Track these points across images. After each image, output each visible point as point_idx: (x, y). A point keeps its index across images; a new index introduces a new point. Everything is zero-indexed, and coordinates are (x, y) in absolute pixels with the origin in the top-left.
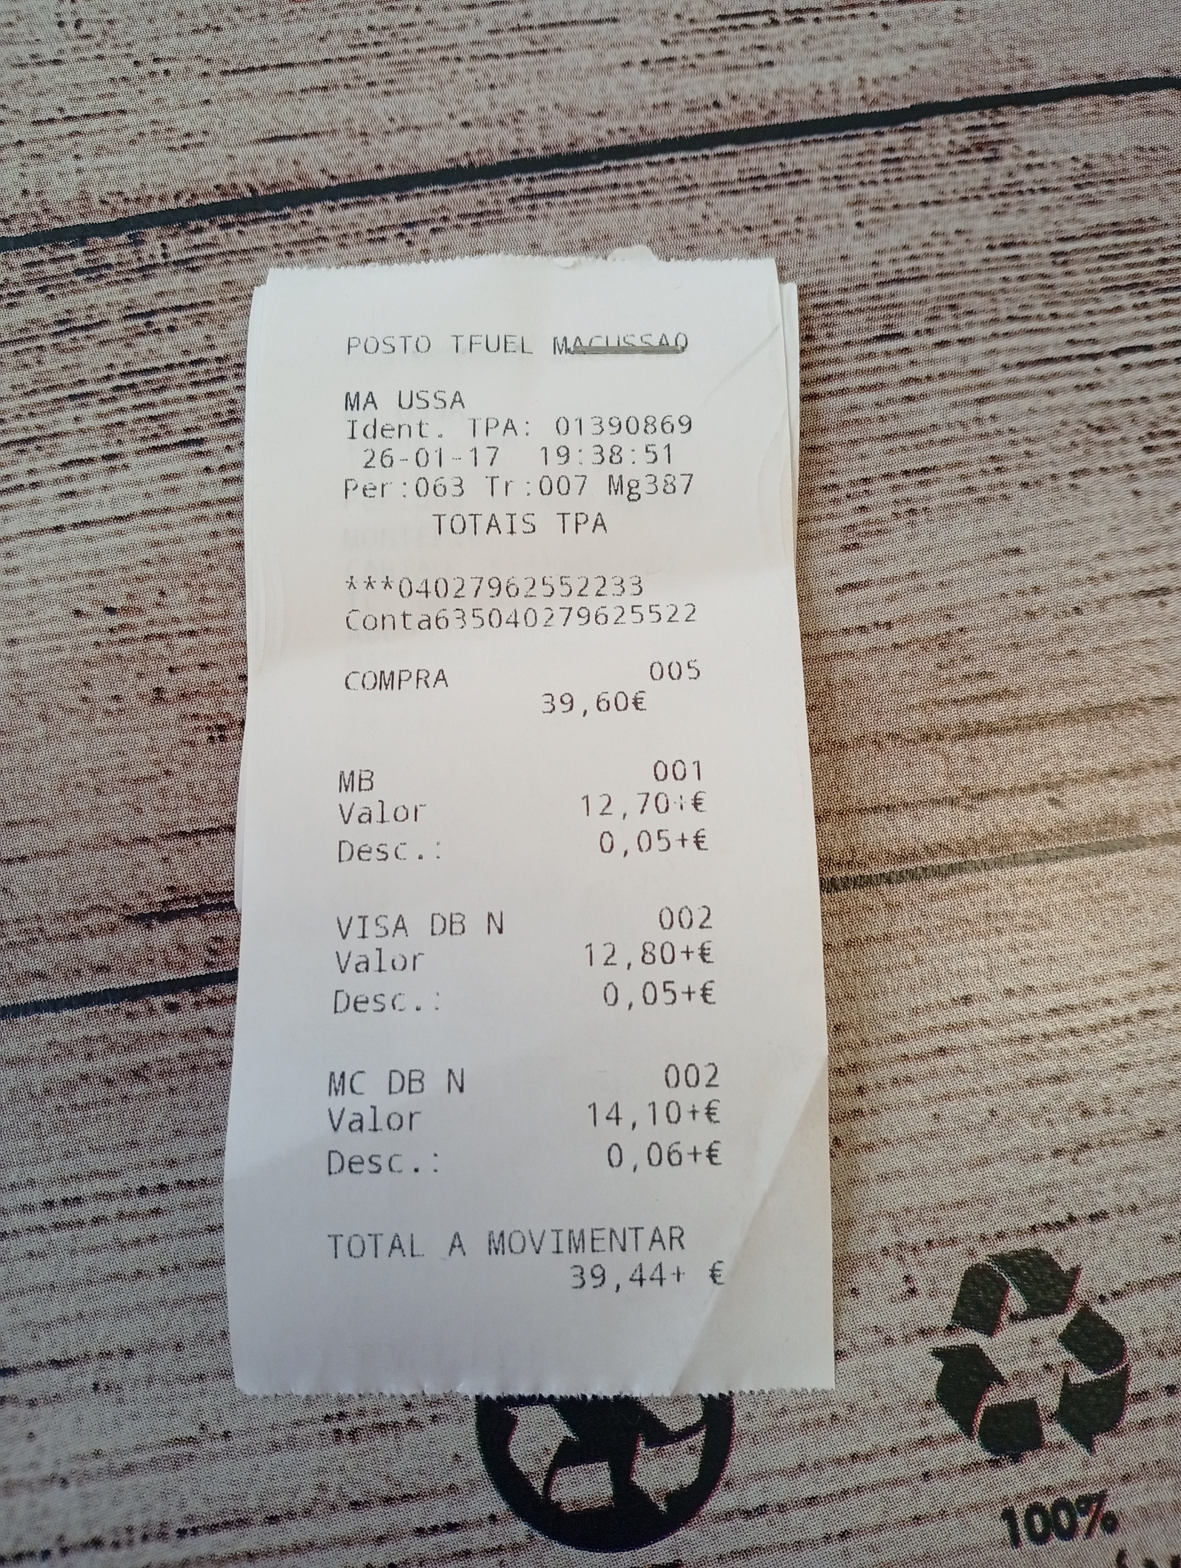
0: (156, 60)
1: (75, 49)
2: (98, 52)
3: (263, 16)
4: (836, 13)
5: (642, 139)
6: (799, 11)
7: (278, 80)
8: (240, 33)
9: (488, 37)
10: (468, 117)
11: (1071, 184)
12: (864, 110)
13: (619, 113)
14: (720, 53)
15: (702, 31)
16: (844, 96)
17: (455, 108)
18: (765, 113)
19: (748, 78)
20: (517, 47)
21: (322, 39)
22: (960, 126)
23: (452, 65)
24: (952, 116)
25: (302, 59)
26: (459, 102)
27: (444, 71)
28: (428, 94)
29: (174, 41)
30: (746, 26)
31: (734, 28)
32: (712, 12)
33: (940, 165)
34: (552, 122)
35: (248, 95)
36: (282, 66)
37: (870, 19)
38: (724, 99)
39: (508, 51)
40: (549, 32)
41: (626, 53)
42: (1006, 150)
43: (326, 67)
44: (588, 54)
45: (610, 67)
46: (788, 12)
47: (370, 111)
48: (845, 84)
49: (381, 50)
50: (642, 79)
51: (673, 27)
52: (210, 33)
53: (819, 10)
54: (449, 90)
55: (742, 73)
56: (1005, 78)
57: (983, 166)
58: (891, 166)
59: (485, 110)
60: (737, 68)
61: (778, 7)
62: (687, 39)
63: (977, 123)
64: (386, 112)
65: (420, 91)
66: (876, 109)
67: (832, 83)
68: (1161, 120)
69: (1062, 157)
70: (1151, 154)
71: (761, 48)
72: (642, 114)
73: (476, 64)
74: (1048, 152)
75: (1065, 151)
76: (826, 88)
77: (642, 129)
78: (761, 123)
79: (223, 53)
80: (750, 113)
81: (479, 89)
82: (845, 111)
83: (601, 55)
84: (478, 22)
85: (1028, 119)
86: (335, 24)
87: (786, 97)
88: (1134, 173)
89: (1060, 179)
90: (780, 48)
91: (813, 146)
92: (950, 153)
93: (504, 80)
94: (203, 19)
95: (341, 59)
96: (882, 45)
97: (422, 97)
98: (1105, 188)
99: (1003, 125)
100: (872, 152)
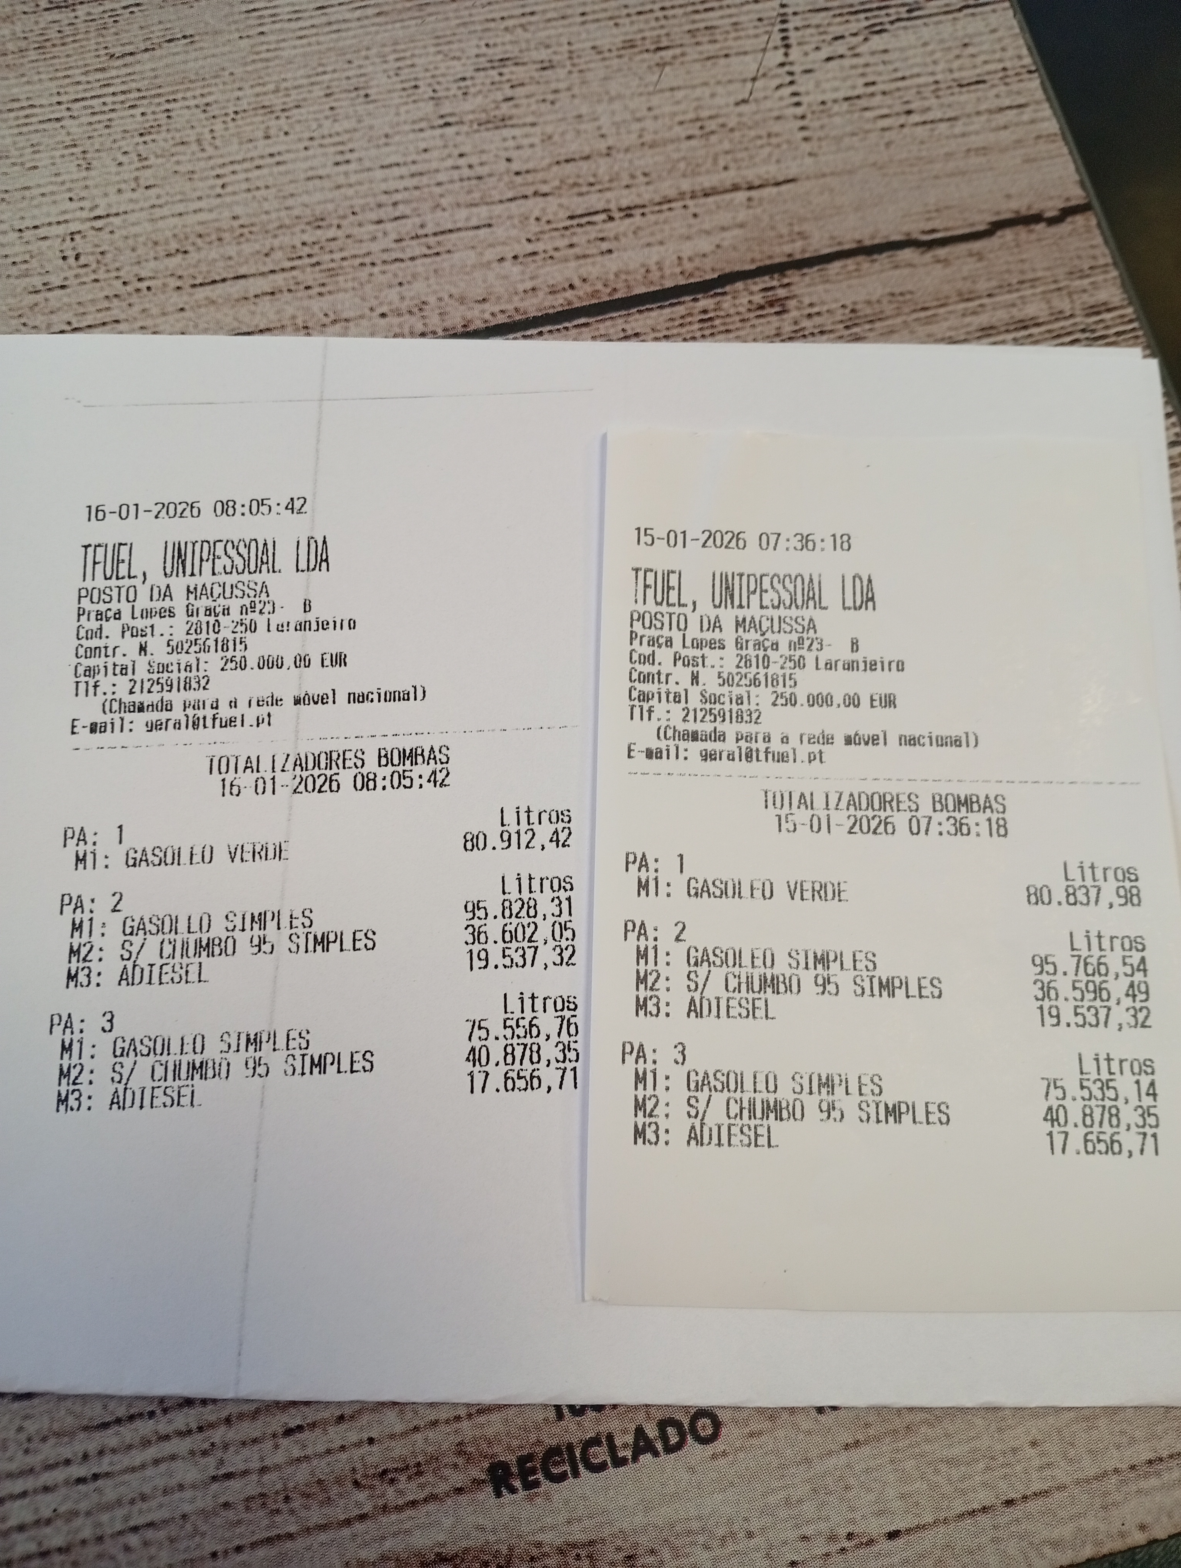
0: (140, 280)
1: (76, 276)
2: (94, 277)
3: (220, 239)
4: (657, 208)
5: (518, 318)
6: (629, 208)
7: (235, 289)
8: (203, 254)
9: (394, 245)
10: (384, 309)
11: (841, 326)
12: (682, 281)
13: (499, 298)
14: (571, 246)
15: (556, 229)
16: (667, 272)
17: (374, 302)
18: (608, 290)
19: (594, 264)
20: (417, 252)
21: (267, 255)
22: (756, 288)
23: (368, 269)
24: (749, 281)
25: (253, 271)
26: (376, 297)
27: (363, 274)
28: (352, 293)
29: (152, 264)
30: (589, 223)
31: (580, 225)
32: (563, 214)
33: (742, 321)
34: (448, 309)
35: (213, 302)
36: (237, 278)
37: (683, 211)
38: (577, 282)
39: (410, 255)
40: (440, 238)
41: (499, 251)
42: (792, 303)
43: (272, 277)
44: (472, 254)
45: (489, 263)
46: (620, 210)
47: (308, 309)
48: (667, 263)
49: (314, 260)
50: (513, 270)
51: (534, 228)
52: (180, 256)
53: (644, 206)
54: (368, 288)
55: (589, 260)
56: (787, 249)
57: (774, 318)
58: (706, 325)
59: (397, 303)
60: (585, 256)
61: (613, 206)
62: (546, 236)
63: (769, 285)
64: (321, 309)
65: (346, 291)
66: (692, 280)
67: (657, 263)
68: (906, 271)
69: (834, 306)
70: (901, 298)
71: (602, 239)
72: (516, 298)
73: (386, 267)
74: (823, 303)
75: (836, 301)
76: (653, 268)
77: (517, 310)
78: (607, 299)
79: (192, 271)
80: (597, 291)
81: (390, 286)
82: (669, 284)
83: (481, 254)
84: (385, 234)
85: (807, 279)
86: (276, 243)
87: (623, 277)
88: (888, 313)
89: (833, 323)
90: (616, 238)
91: (646, 314)
92: (750, 310)
93: (409, 278)
94: (174, 246)
95: (283, 270)
96: (694, 230)
97: (347, 296)
98: (867, 326)
99: (788, 285)
100: (690, 314)
